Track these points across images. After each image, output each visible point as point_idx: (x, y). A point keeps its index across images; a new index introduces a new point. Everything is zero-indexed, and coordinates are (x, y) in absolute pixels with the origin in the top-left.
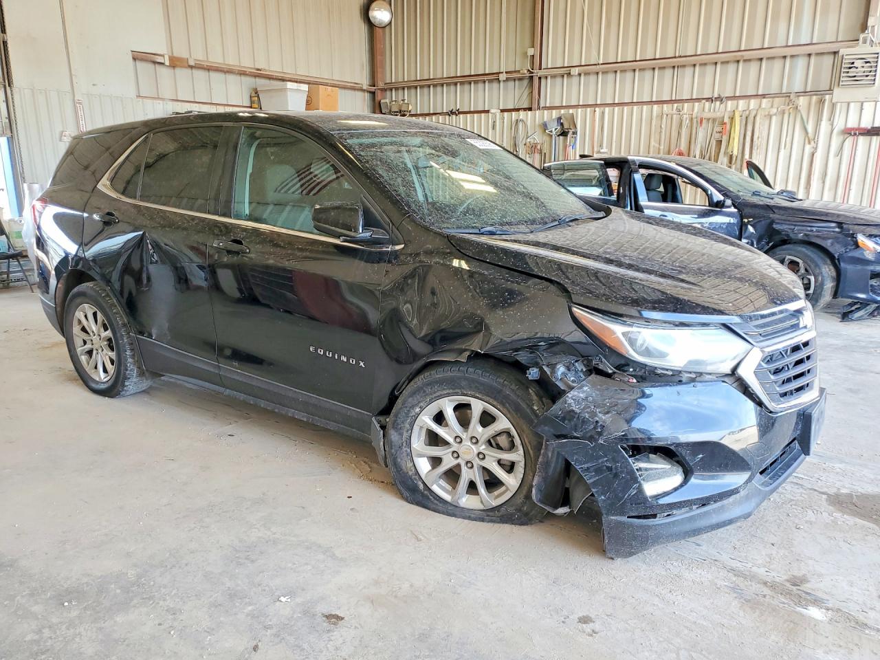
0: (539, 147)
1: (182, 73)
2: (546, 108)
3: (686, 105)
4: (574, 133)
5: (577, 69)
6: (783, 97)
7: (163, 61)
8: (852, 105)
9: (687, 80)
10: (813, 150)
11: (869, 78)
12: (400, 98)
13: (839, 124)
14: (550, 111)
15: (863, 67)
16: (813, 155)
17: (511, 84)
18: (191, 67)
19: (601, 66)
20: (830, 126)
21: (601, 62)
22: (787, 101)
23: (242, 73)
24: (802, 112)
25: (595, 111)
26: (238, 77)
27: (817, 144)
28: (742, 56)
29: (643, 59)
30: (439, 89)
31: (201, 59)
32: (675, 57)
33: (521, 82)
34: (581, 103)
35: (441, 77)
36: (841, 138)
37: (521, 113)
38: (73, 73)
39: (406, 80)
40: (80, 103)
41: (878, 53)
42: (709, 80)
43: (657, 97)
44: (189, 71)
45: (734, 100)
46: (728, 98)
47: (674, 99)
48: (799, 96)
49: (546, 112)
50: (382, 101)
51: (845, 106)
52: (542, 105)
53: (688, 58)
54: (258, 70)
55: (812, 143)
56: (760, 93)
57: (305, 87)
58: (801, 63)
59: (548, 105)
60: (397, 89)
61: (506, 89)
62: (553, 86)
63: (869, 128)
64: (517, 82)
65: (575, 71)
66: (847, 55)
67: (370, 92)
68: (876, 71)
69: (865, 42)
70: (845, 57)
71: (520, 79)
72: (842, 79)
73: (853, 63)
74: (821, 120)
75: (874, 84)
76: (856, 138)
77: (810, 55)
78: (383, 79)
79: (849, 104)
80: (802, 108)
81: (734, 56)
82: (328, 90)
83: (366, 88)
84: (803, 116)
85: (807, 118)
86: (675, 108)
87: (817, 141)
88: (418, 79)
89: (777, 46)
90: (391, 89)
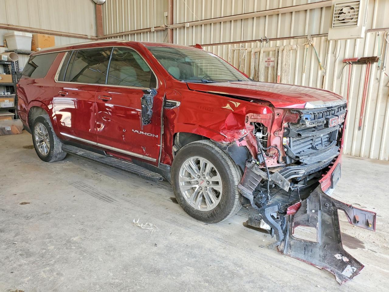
3: (247, 44)
5: (188, 23)
6: (304, 38)
8: (349, 41)
9: (250, 28)
10: (323, 73)
11: (353, 20)
13: (340, 56)
16: (324, 77)
20: (335, 57)
21: (203, 19)
24: (315, 47)
27: (326, 69)
28: (278, 11)
29: (225, 16)
32: (242, 14)
35: (128, 30)
36: (342, 65)
39: (113, 33)
41: (359, 1)
42: (261, 28)
43: (233, 39)
45: (276, 40)
46: (271, 39)
47: (242, 40)
48: (313, 37)
51: (343, 42)
53: (249, 14)
55: (323, 69)
56: (292, 36)
57: (30, 35)
58: (317, 14)
62: (180, 34)
63: (359, 58)
66: (336, 4)
67: (92, 40)
68: (358, 15)
70: (335, 6)
71: (161, 31)
72: (333, 22)
73: (342, 10)
74: (328, 54)
75: (356, 24)
76: (351, 65)
77: (322, 8)
78: (102, 33)
79: (346, 40)
80: (316, 45)
81: (274, 11)
82: (46, 37)
83: (90, 38)
84: (317, 51)
85: (319, 53)
86: (241, 46)
87: (326, 68)
88: (118, 32)
89: (301, 4)
90: (106, 38)
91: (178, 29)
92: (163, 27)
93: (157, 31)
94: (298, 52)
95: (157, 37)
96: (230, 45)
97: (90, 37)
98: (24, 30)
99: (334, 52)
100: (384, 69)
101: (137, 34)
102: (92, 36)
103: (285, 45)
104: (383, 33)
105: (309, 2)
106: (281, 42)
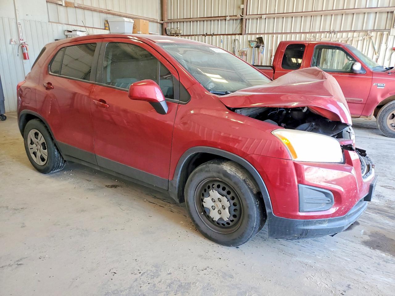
0: (245, 53)
1: (71, 10)
2: (248, 34)
3: (318, 34)
4: (263, 46)
5: (265, 15)
6: (364, 32)
7: (61, 4)
9: (318, 23)
10: (377, 57)
12: (176, 27)
13: (390, 46)
14: (251, 35)
16: (377, 59)
17: (231, 21)
18: (75, 7)
19: (276, 14)
20: (386, 47)
21: (276, 12)
22: (366, 34)
23: (101, 12)
24: (373, 39)
25: (273, 36)
26: (98, 14)
28: (345, 12)
29: (296, 12)
30: (195, 23)
31: (80, 3)
32: (312, 11)
33: (236, 21)
34: (266, 32)
35: (196, 17)
36: (391, 51)
37: (237, 36)
38: (16, 9)
39: (178, 18)
40: (20, 25)
42: (328, 22)
43: (303, 30)
44: (74, 9)
45: (341, 33)
46: (338, 32)
47: (311, 31)
48: (371, 32)
49: (249, 36)
50: (167, 28)
52: (247, 32)
53: (319, 12)
54: (108, 10)
55: (377, 54)
56: (353, 29)
57: (132, 21)
58: (372, 16)
59: (249, 33)
60: (174, 22)
61: (229, 24)
62: (252, 24)
64: (234, 21)
65: (264, 17)
67: (160, 23)
71: (236, 20)
74: (382, 43)
77: (376, 13)
78: (167, 17)
80: (373, 37)
82: (144, 22)
84: (373, 42)
85: (375, 43)
87: (379, 53)
88: (185, 18)
89: (361, 8)
90: (171, 23)
91: (250, 19)
92: (238, 17)
94: (359, 42)
96: (302, 34)
97: (159, 21)
99: (386, 43)
101: (207, 20)
103: (349, 37)
105: (367, 7)
106: (346, 34)
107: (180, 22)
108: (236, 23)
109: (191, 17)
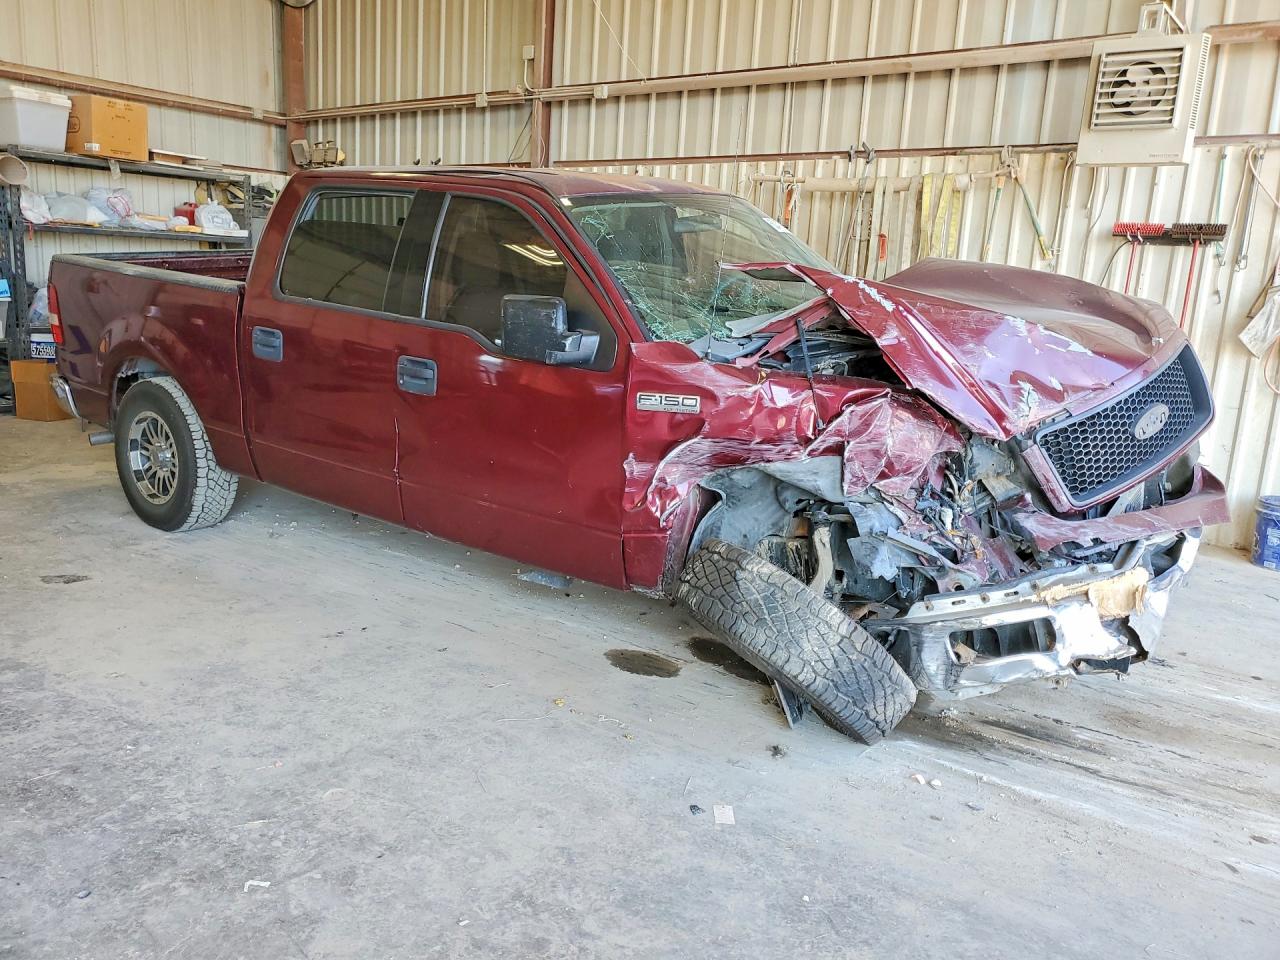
2: (558, 164)
3: (801, 163)
5: (606, 86)
6: (988, 153)
8: (1133, 172)
9: (810, 114)
11: (1159, 107)
13: (1105, 217)
15: (1147, 82)
17: (502, 115)
19: (649, 82)
20: (1086, 221)
21: (655, 75)
22: (996, 163)
24: (1026, 187)
27: (1058, 256)
28: (909, 65)
29: (729, 69)
30: (389, 121)
32: (787, 67)
33: (519, 111)
34: (618, 158)
35: (392, 99)
36: (1109, 248)
39: (339, 105)
41: (1181, 49)
42: (849, 114)
43: (753, 148)
46: (880, 153)
47: (784, 151)
48: (1018, 153)
50: (295, 143)
51: (1116, 173)
52: (553, 158)
53: (811, 68)
55: (1049, 255)
56: (948, 144)
57: (62, 99)
58: (1031, 81)
59: (563, 159)
60: (325, 121)
62: (573, 121)
63: (1169, 225)
66: (1108, 55)
67: (277, 125)
68: (1176, 90)
69: (1153, 23)
70: (1104, 59)
71: (518, 106)
72: (1096, 110)
73: (1124, 73)
74: (1066, 207)
75: (1170, 121)
76: (1138, 248)
77: (1048, 63)
78: (303, 102)
79: (1125, 170)
80: (1027, 179)
81: (893, 64)
82: (118, 106)
83: (261, 118)
84: (1029, 197)
85: (1036, 202)
86: (780, 169)
87: (1059, 251)
88: (358, 103)
89: (982, 46)
90: (316, 122)
91: (566, 104)
92: (516, 94)
93: (494, 107)
94: (971, 198)
95: (494, 124)
96: (744, 165)
97: (259, 115)
98: (39, 80)
99: (1086, 206)
100: (1243, 264)
101: (425, 112)
102: (267, 112)
103: (926, 171)
104: (1243, 151)
105: (1008, 40)
106: (915, 162)
107: (344, 119)
108: (518, 122)
109: (378, 101)
